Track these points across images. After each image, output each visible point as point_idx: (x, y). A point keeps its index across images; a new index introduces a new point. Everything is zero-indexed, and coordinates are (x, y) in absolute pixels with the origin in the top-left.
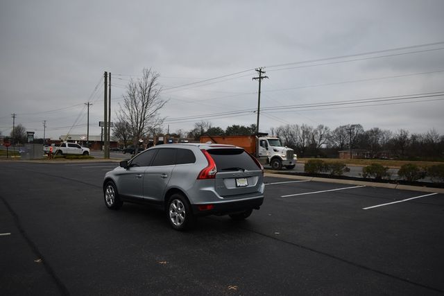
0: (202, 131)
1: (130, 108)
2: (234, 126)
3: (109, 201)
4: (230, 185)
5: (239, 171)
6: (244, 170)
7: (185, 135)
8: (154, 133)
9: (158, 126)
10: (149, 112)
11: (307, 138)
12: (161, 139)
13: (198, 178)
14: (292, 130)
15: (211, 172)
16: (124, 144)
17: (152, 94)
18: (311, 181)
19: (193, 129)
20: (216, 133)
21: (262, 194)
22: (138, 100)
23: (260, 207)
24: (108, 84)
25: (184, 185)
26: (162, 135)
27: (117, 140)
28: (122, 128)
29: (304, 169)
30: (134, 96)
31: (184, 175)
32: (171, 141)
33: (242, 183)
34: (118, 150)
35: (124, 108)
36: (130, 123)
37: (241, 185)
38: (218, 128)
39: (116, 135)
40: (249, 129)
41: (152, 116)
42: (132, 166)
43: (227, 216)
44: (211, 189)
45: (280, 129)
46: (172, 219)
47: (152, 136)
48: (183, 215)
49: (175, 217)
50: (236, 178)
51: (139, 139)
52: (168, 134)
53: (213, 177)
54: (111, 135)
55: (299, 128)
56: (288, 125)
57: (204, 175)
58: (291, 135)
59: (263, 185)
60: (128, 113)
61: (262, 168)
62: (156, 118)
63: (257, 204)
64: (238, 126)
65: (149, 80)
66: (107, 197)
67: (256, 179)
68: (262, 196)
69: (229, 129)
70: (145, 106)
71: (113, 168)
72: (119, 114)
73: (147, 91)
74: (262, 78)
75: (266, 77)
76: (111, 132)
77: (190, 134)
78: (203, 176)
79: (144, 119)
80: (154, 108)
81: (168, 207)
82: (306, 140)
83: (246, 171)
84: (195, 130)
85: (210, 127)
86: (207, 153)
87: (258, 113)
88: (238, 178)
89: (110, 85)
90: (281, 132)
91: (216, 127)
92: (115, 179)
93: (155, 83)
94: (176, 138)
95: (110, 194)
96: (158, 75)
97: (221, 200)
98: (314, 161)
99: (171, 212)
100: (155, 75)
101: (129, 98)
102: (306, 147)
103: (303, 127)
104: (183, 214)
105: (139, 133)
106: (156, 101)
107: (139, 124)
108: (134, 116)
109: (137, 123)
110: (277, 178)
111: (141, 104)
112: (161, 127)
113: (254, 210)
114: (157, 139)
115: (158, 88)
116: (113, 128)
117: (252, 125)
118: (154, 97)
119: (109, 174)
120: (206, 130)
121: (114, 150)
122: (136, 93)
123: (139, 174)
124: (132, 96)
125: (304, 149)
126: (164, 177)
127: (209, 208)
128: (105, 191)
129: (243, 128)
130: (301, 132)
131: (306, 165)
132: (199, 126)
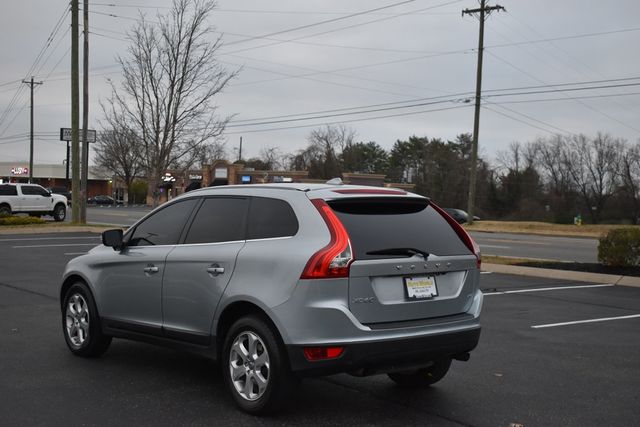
0: (330, 152)
1: (139, 92)
2: (414, 140)
3: (76, 334)
4: (389, 294)
5: (414, 259)
6: (426, 255)
7: (283, 164)
8: (203, 158)
9: (211, 141)
10: (188, 101)
11: (610, 170)
12: (221, 173)
13: (304, 276)
14: (568, 149)
15: (337, 261)
16: (123, 186)
17: (196, 54)
18: (616, 287)
19: (305, 146)
20: (365, 157)
21: (476, 321)
22: (158, 71)
23: (472, 353)
24: (81, 29)
25: (268, 295)
26: (222, 164)
27: (108, 176)
28: (120, 145)
29: (597, 253)
30: (148, 60)
31: (268, 268)
32: (246, 179)
33: (423, 288)
34: (109, 202)
35: (122, 93)
36: (140, 133)
37: (419, 295)
38: (371, 145)
39: (105, 165)
40: (454, 146)
41: (194, 113)
42: (134, 242)
43: (382, 378)
44: (339, 305)
45: (537, 147)
46: (237, 384)
47: (197, 165)
48: (264, 373)
49: (243, 379)
50: (405, 277)
51: (162, 173)
52: (240, 162)
53: (344, 272)
54: (91, 163)
55: (589, 143)
56: (559, 137)
57: (318, 267)
58: (567, 163)
59: (479, 296)
60: (132, 105)
61: (477, 250)
62: (206, 117)
63: (462, 345)
64: (425, 140)
65: (188, 18)
66: (69, 324)
67: (460, 279)
68: (476, 326)
69: (401, 146)
70: (177, 86)
71: (86, 250)
72: (108, 107)
73: (183, 48)
74: (489, 9)
75: (498, 7)
76: (92, 155)
77: (298, 162)
78: (318, 269)
79: (175, 121)
80: (200, 92)
81: (225, 352)
82: (606, 177)
83: (432, 257)
84: (310, 150)
85: (349, 142)
86: (328, 209)
87: (478, 106)
88: (411, 276)
89: (86, 32)
90: (539, 156)
91: (365, 142)
92: (92, 276)
93: (202, 26)
94: (261, 170)
95: (79, 316)
96: (211, 6)
97: (367, 336)
98: (625, 232)
99: (234, 364)
100: (202, 5)
101: (136, 66)
102: (607, 195)
103: (598, 142)
104: (263, 370)
105: (162, 158)
106: (205, 72)
107: (161, 135)
108: (148, 115)
109: (157, 132)
110: (524, 277)
111: (165, 82)
112: (221, 142)
113: (454, 361)
114: (211, 172)
115: (210, 38)
116: (97, 145)
117: (463, 136)
118: (200, 63)
119: (76, 265)
120: (338, 150)
121: (99, 203)
122: (155, 53)
123: (151, 264)
124: (144, 61)
125: (601, 199)
126: (217, 273)
127: (331, 354)
128: (65, 309)
129: (436, 144)
130: (594, 155)
131: (604, 243)
132: (320, 139)
